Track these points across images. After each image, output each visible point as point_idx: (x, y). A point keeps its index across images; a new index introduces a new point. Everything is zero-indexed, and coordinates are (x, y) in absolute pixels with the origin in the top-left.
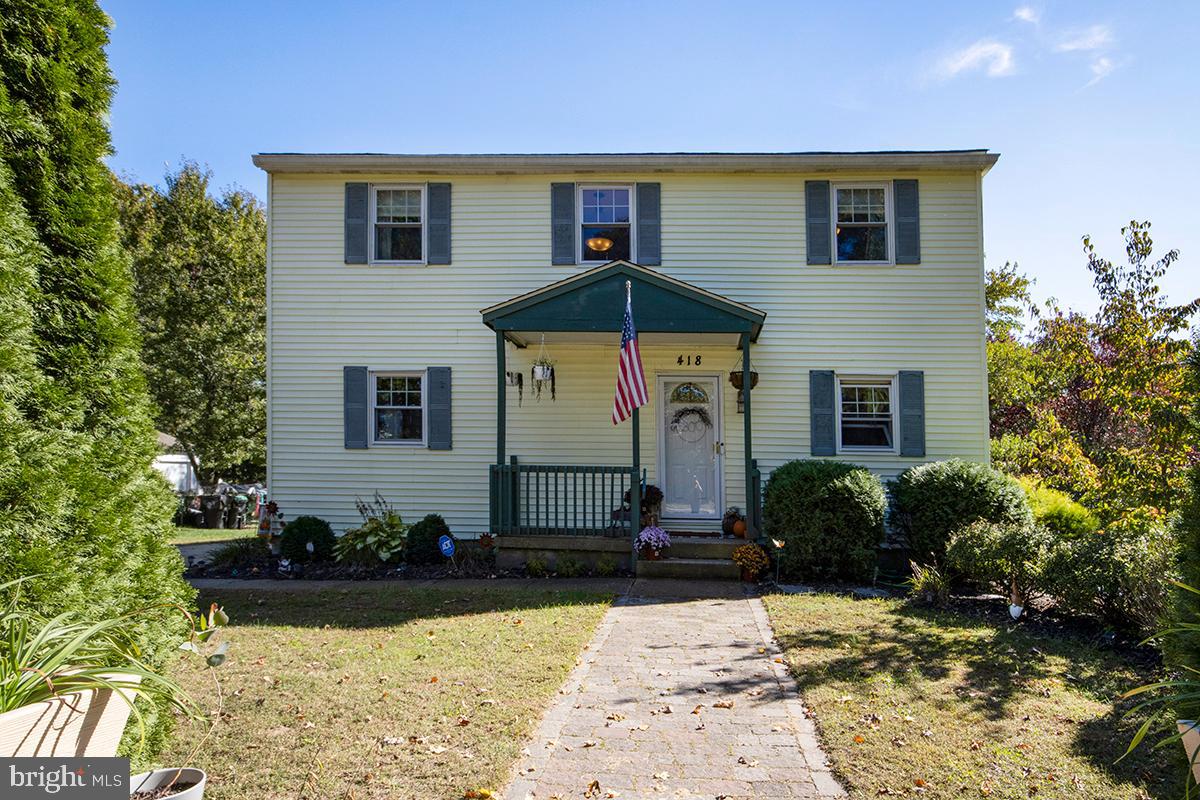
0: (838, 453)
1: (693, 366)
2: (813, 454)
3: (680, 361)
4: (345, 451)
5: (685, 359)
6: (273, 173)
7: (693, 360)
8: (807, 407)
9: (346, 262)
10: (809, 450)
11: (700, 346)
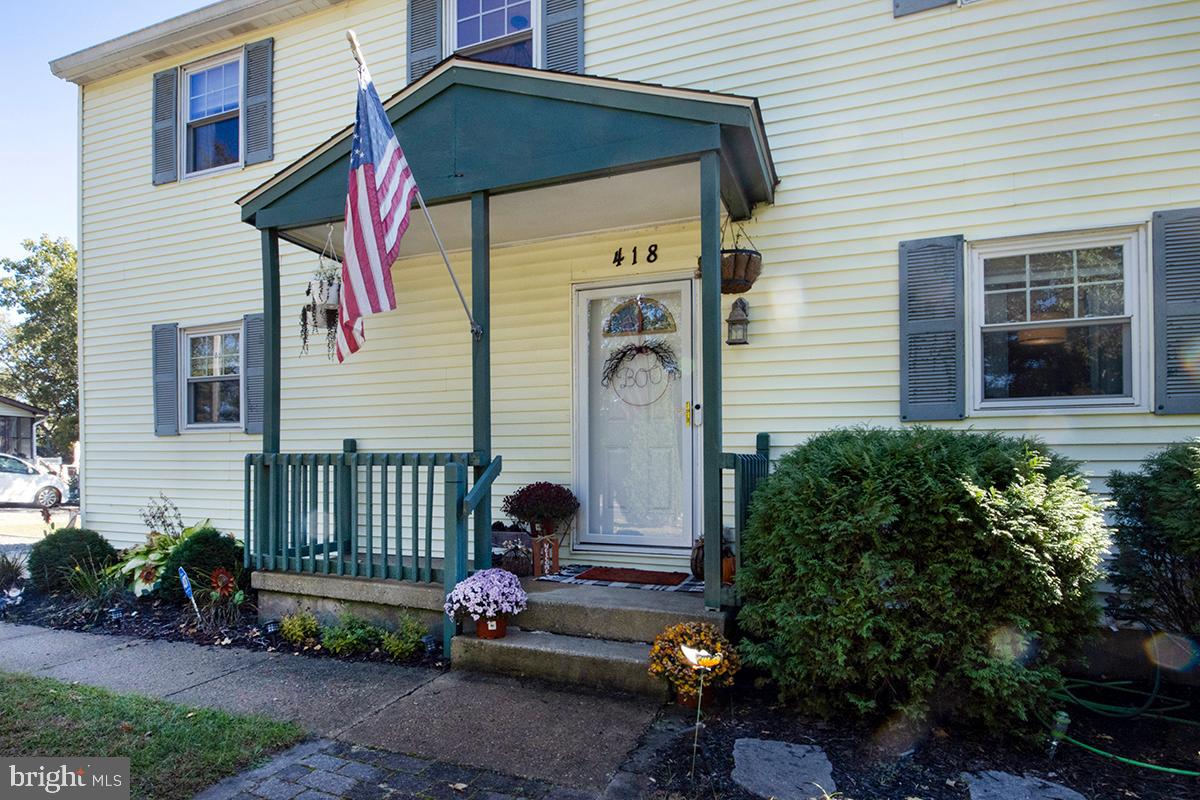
0: (969, 412)
1: (643, 266)
2: (904, 418)
3: (618, 259)
4: (156, 439)
5: (628, 255)
6: (83, 83)
7: (643, 254)
8: (894, 319)
9: (154, 183)
10: (895, 410)
11: (656, 226)
